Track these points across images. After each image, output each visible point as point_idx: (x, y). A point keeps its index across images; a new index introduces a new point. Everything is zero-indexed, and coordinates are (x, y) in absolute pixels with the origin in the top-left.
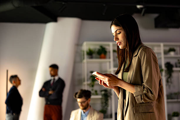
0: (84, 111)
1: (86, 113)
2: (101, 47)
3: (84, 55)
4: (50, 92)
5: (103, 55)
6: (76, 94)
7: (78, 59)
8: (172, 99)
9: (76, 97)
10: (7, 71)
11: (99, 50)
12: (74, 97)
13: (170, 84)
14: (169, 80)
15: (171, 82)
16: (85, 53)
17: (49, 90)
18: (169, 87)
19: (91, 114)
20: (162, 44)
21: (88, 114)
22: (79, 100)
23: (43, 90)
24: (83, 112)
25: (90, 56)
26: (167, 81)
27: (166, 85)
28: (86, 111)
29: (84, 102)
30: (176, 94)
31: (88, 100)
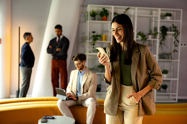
0: (81, 71)
1: (82, 72)
2: (104, 9)
3: (88, 16)
4: (57, 50)
5: (105, 17)
6: (73, 57)
7: (83, 19)
8: (164, 58)
9: (73, 60)
10: (19, 28)
11: (102, 12)
12: (72, 60)
13: (162, 45)
14: (163, 42)
15: (164, 45)
16: (89, 14)
17: (56, 48)
18: (162, 48)
19: (86, 74)
20: (160, 9)
21: (84, 73)
22: (76, 62)
23: (50, 47)
24: (79, 72)
25: (93, 18)
26: (161, 43)
27: (159, 47)
28: (82, 71)
29: (79, 64)
30: (167, 54)
31: (83, 63)
